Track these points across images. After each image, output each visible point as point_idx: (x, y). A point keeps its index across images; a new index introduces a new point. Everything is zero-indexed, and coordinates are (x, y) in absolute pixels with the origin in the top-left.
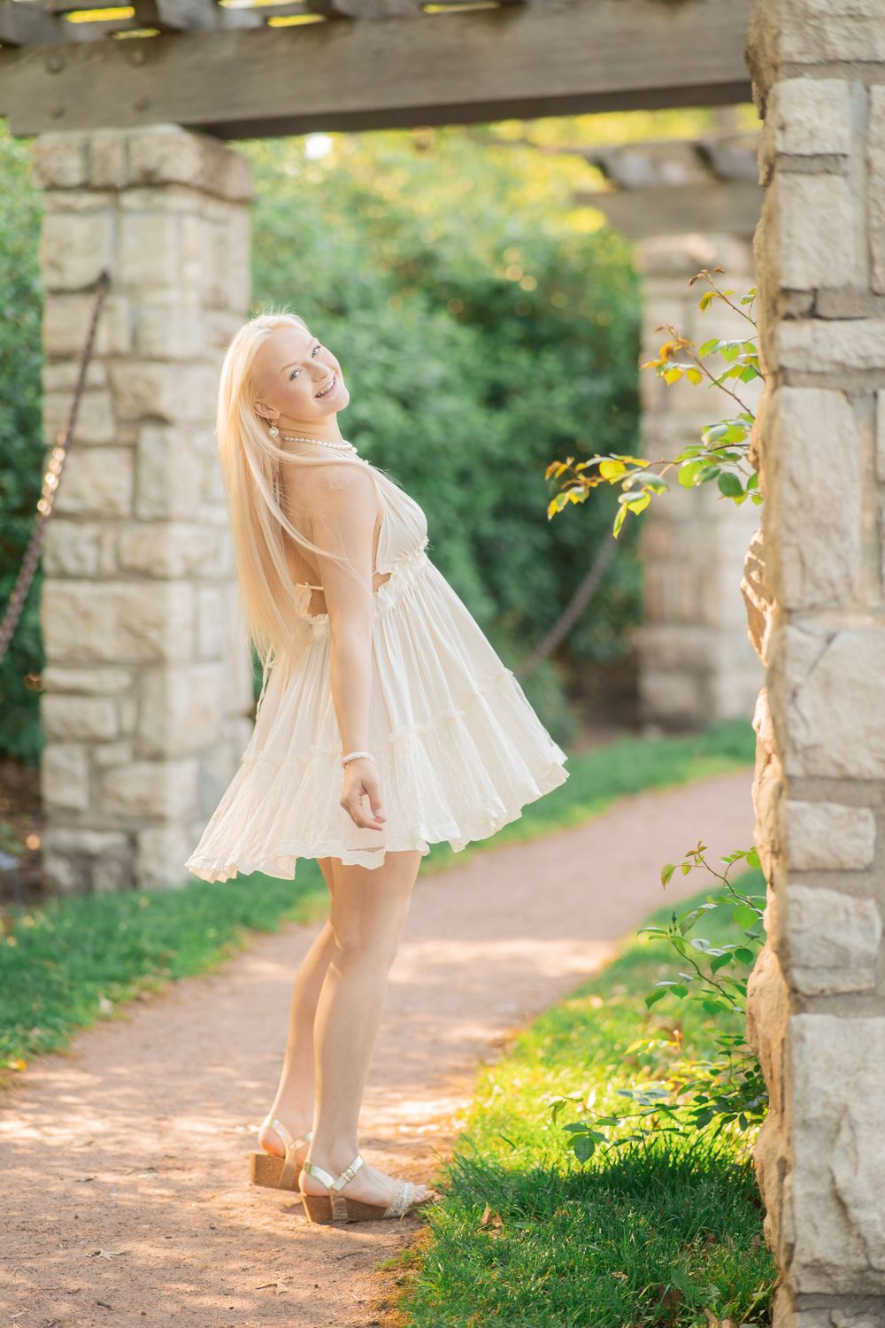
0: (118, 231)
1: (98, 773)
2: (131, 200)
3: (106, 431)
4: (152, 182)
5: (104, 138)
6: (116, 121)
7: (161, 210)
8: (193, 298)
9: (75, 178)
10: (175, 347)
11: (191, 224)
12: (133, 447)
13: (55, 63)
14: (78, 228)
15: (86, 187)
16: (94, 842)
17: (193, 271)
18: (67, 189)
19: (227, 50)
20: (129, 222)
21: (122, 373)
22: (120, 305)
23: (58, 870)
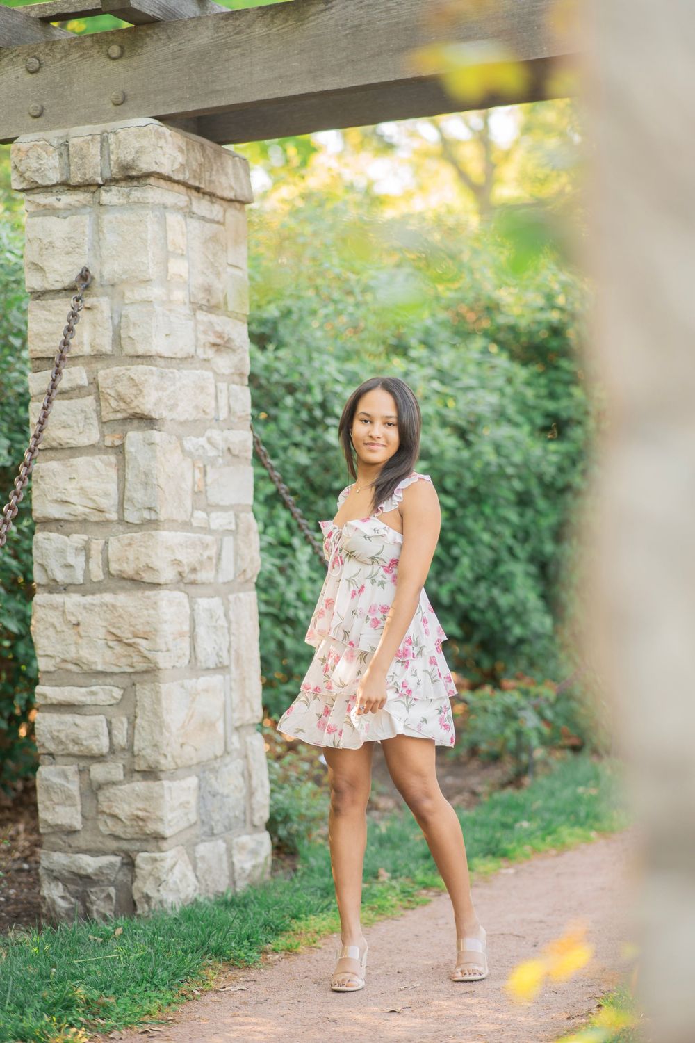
0: (98, 228)
1: (93, 790)
2: (110, 196)
3: (92, 436)
4: (130, 176)
5: (80, 135)
6: (94, 116)
7: (141, 204)
8: (179, 295)
9: (54, 177)
10: (159, 345)
11: (174, 219)
12: (120, 450)
13: (34, 64)
14: (57, 228)
15: (67, 186)
16: (89, 864)
17: (178, 267)
18: (47, 188)
19: (204, 37)
20: (107, 218)
21: (105, 374)
22: (102, 303)
23: (54, 893)
